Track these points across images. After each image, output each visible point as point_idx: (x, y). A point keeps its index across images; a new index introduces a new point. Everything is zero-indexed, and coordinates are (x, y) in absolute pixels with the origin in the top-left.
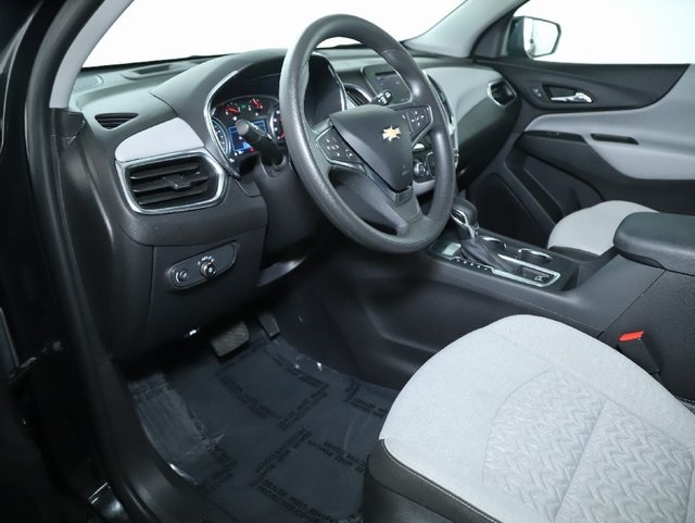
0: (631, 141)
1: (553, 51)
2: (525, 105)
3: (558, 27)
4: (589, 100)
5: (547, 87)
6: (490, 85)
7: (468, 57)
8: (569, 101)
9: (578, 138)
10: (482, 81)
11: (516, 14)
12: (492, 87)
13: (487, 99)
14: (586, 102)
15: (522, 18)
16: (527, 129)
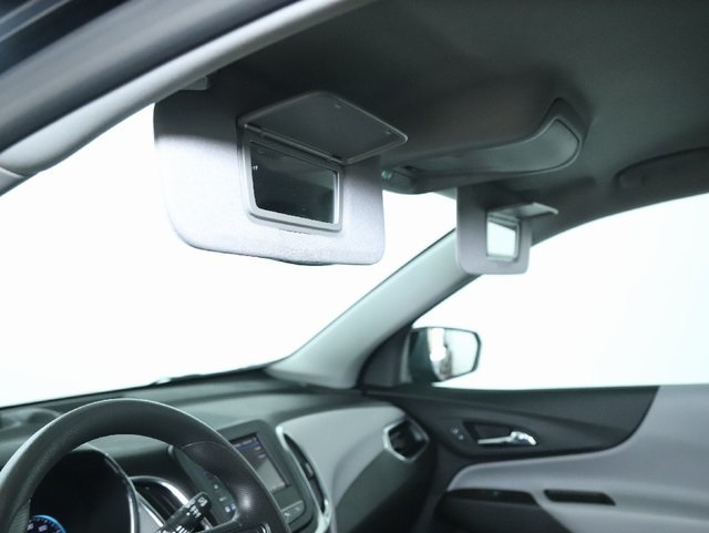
0: (602, 499)
1: (474, 368)
2: (443, 454)
3: (476, 335)
4: (532, 441)
5: (470, 426)
6: (387, 430)
7: (355, 388)
8: (505, 445)
9: (525, 498)
10: (375, 424)
11: (417, 325)
12: (391, 433)
13: (384, 453)
14: (528, 445)
15: (424, 329)
16: (452, 487)
